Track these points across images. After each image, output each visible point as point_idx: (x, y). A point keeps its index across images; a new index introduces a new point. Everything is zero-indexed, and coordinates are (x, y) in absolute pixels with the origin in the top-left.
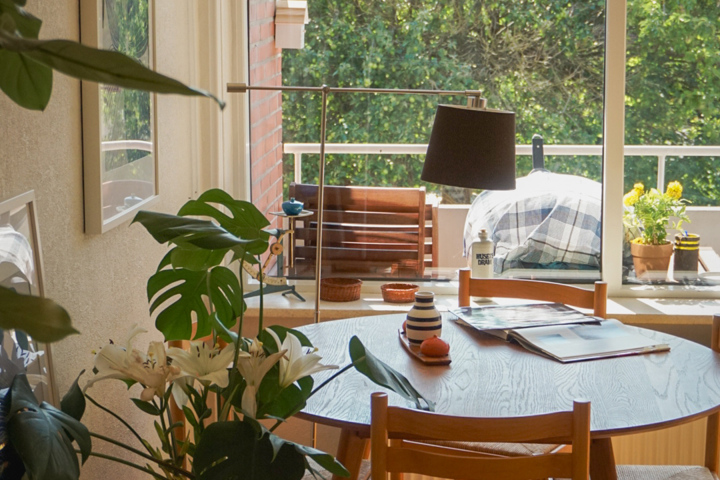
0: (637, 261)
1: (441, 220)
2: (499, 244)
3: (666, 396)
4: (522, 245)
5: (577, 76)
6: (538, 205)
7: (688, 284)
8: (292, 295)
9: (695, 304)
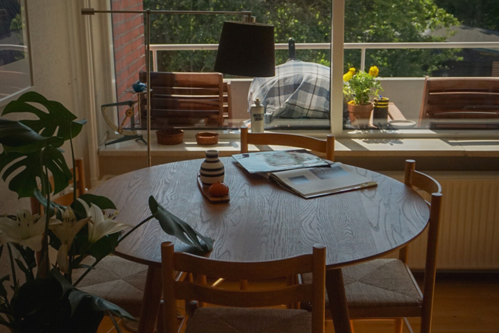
0: (351, 115)
1: (233, 92)
2: (268, 106)
3: (378, 228)
4: (282, 107)
5: (315, 5)
6: (291, 82)
7: (381, 129)
8: (141, 141)
9: (387, 142)
